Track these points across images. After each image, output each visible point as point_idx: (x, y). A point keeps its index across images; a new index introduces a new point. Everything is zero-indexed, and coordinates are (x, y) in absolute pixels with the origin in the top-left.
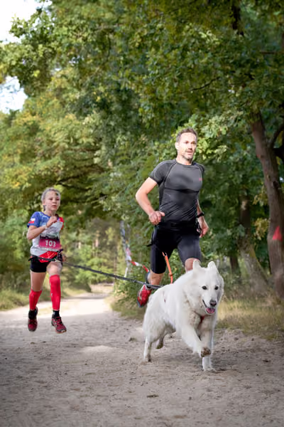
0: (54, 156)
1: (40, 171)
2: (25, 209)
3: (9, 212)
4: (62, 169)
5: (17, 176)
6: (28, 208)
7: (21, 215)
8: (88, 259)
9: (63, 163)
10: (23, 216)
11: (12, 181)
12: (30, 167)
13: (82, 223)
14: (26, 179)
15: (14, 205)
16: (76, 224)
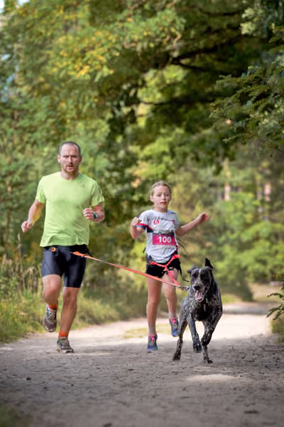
0: (163, 9)
1: (132, 41)
2: (103, 118)
3: (67, 126)
4: (179, 36)
5: (84, 52)
6: (109, 116)
7: (94, 130)
8: (247, 226)
9: (181, 22)
10: (98, 134)
11: (74, 62)
12: (112, 32)
13: (226, 146)
14: (104, 59)
15: (79, 113)
16: (213, 149)
